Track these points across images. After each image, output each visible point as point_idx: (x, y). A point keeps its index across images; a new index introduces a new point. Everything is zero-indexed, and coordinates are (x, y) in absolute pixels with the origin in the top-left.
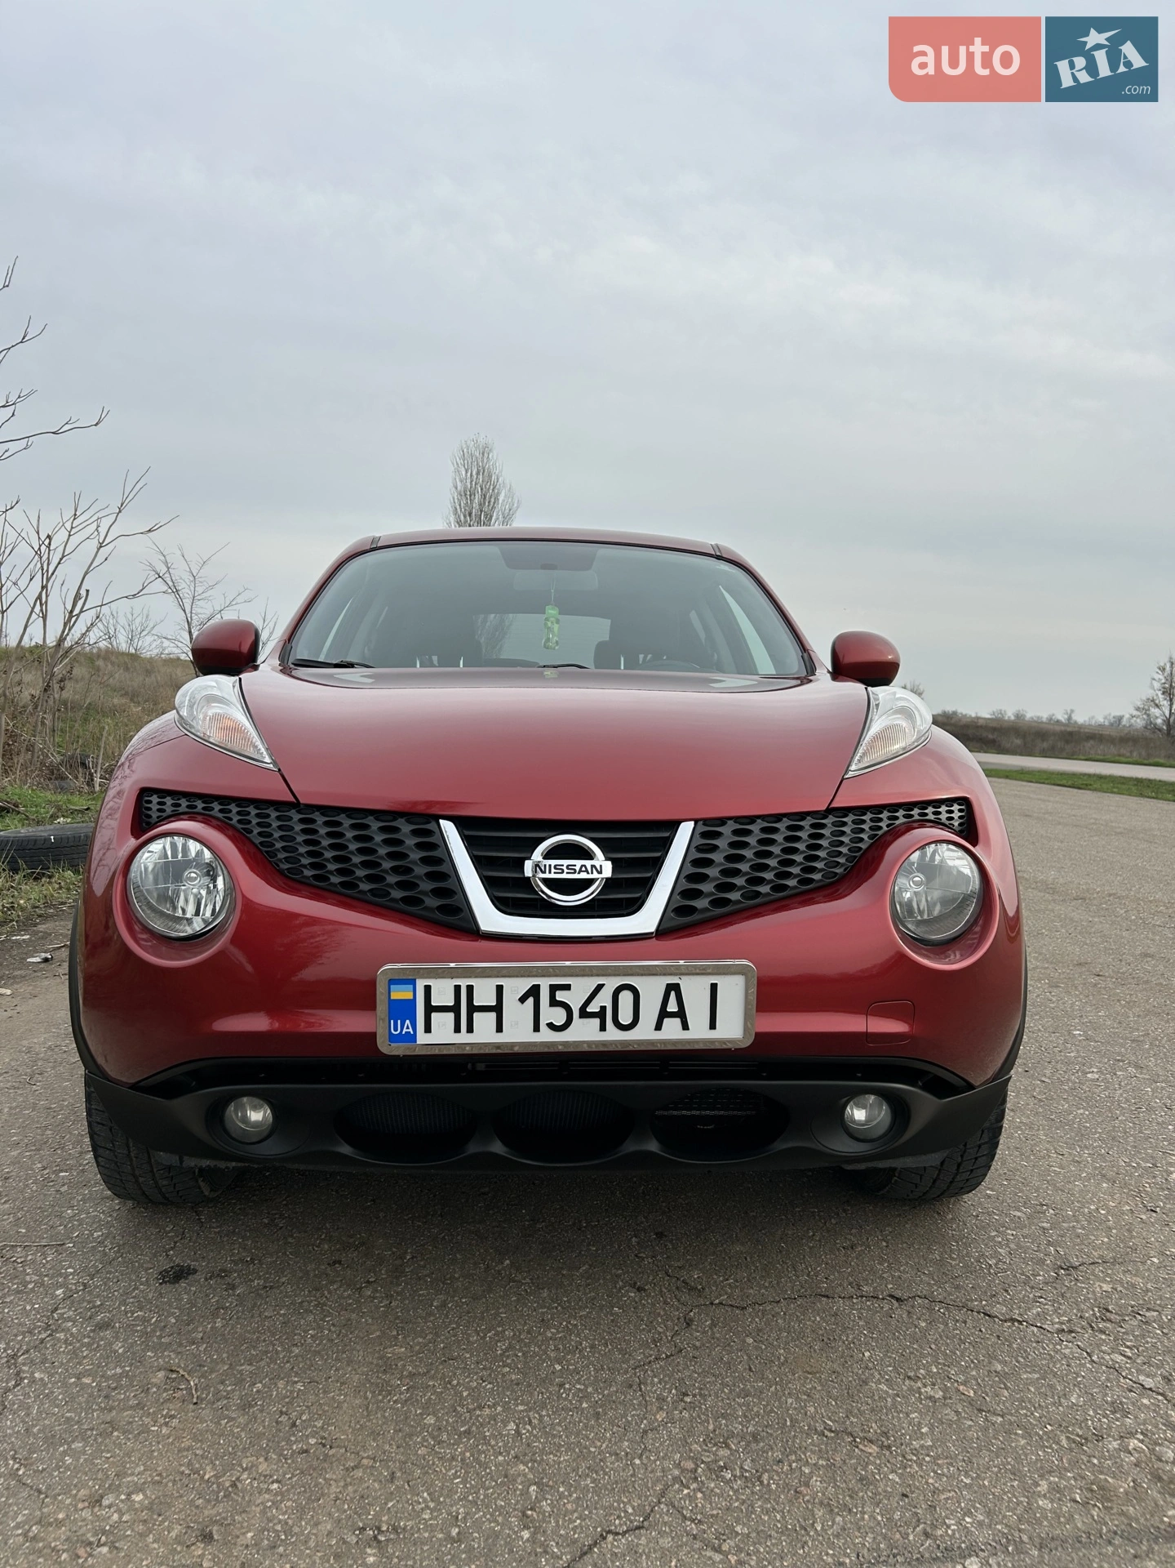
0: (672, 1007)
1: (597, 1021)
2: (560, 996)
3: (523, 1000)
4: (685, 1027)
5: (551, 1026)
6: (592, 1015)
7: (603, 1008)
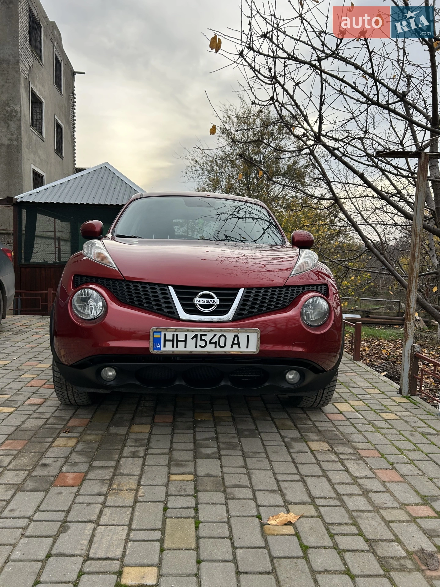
0: (236, 341)
1: (214, 345)
2: (203, 338)
3: (192, 338)
4: (239, 347)
5: (200, 346)
6: (213, 343)
7: (216, 341)
